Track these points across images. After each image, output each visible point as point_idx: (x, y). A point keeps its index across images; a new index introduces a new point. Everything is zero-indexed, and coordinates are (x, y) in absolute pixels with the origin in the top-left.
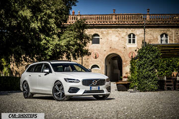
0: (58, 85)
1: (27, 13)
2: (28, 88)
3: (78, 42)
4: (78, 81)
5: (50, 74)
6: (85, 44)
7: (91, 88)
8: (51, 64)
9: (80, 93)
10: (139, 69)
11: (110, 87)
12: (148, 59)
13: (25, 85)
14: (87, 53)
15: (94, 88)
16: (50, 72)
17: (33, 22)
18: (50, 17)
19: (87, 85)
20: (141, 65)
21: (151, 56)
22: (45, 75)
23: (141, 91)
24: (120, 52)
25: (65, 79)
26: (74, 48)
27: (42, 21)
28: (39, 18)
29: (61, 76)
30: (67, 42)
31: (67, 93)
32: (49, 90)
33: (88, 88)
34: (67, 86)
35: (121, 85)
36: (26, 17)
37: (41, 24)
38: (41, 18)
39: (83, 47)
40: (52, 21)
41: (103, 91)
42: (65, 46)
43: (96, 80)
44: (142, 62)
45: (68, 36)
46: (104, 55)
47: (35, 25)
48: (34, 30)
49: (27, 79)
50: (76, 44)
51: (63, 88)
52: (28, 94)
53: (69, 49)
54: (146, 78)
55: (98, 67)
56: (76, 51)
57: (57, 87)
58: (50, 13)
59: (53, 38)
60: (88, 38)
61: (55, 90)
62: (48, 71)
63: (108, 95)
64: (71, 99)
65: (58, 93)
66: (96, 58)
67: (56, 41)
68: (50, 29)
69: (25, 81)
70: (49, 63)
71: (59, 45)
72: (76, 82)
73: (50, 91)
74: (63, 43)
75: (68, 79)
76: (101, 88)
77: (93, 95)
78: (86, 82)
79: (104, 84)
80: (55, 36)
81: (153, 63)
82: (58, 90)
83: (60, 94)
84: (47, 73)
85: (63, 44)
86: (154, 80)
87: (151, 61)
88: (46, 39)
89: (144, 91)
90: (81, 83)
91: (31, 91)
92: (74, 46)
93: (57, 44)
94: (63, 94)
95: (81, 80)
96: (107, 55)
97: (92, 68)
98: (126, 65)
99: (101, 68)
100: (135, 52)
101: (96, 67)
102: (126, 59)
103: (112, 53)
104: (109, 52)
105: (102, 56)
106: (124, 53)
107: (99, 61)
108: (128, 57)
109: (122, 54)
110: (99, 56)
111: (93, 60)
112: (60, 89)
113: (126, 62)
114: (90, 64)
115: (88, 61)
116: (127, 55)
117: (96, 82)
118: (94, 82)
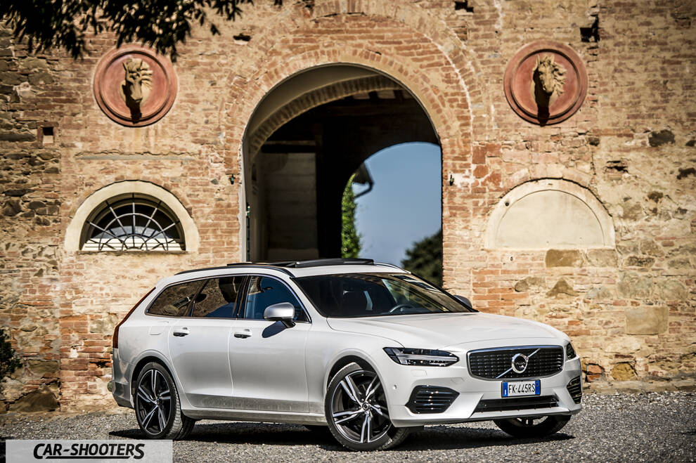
7: (504, 387)
9: (461, 410)
11: (578, 381)
15: (519, 388)
19: (489, 375)
22: (267, 333)
24: (415, 46)
25: (390, 352)
29: (365, 336)
31: (400, 413)
33: (493, 389)
34: (400, 382)
43: (526, 351)
46: (240, 86)
51: (379, 393)
57: (349, 386)
65: (353, 414)
66: (136, 117)
75: (407, 351)
78: (486, 363)
79: (557, 369)
82: (354, 397)
83: (361, 418)
84: (285, 323)
96: (265, 89)
97: (89, 233)
98: (478, 191)
99: (203, 231)
100: (581, 54)
101: (141, 222)
102: (480, 129)
103: (324, 61)
104: (295, 49)
105: (205, 93)
106: (457, 57)
107: (174, 154)
108: (504, 105)
109: (436, 77)
110: (179, 96)
111: (105, 144)
112: (362, 397)
113: (480, 156)
114: (72, 188)
115: (47, 157)
116: (496, 90)
117: (526, 358)
118: (516, 360)
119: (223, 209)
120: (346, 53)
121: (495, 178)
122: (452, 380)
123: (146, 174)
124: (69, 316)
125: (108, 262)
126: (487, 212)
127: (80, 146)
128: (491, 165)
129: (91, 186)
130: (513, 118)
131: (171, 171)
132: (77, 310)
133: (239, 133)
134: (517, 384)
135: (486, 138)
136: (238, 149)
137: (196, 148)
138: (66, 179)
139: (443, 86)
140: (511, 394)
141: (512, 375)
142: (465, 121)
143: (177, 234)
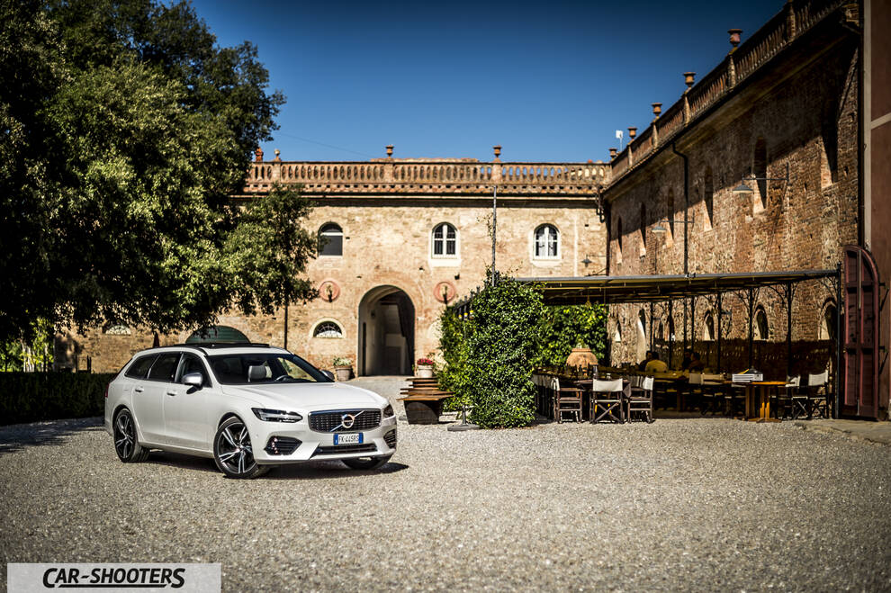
0: (232, 426)
1: (118, 169)
2: (131, 430)
3: (279, 258)
4: (296, 417)
5: (205, 389)
6: (300, 262)
7: (336, 438)
8: (207, 357)
9: (303, 454)
10: (476, 356)
11: (394, 431)
12: (505, 325)
13: (123, 420)
14: (307, 292)
15: (348, 439)
16: (206, 382)
17: (136, 197)
18: (188, 180)
19: (325, 429)
20: (481, 346)
21: (514, 318)
22: (189, 392)
23: (481, 428)
24: (408, 280)
25: (256, 411)
26: (265, 279)
27: (166, 192)
28: (156, 184)
29: (241, 399)
30: (245, 259)
31: (261, 455)
32: (202, 440)
33: (327, 439)
34: (260, 433)
35: (418, 405)
36: (113, 181)
37: (162, 202)
38: (163, 187)
39: (295, 273)
40: (196, 192)
41: (372, 447)
42: (239, 274)
43: (353, 412)
44: (485, 336)
45: (247, 241)
46: (358, 291)
47: (143, 208)
48: (139, 223)
49: (128, 399)
50: (273, 263)
51: (247, 438)
52: (131, 448)
53: (250, 281)
54: (499, 385)
55: (337, 329)
56: (272, 285)
57: (228, 435)
58: (189, 168)
59: (201, 250)
60: (309, 244)
61: (221, 444)
62: (196, 379)
63: (389, 457)
64: (273, 472)
65: (233, 454)
66: (331, 301)
67: (211, 260)
68: (190, 220)
69: (122, 407)
70: (201, 355)
71: (219, 270)
72: (290, 421)
73: (207, 445)
74: (232, 264)
75: (265, 411)
76: (370, 436)
77: (344, 460)
78: (323, 421)
79: (376, 425)
80: (206, 244)
81: (520, 340)
82: (232, 442)
83: (238, 456)
84: (196, 388)
85: (231, 269)
86: (524, 394)
87: (515, 332)
88: (176, 253)
89: (492, 427)
90: (304, 424)
91: (142, 439)
92: (265, 271)
93: (212, 269)
94: (249, 455)
95: (305, 413)
96: (365, 292)
97: (317, 332)
98: (425, 322)
99: (347, 332)
100: (455, 282)
101: (331, 329)
102: (426, 304)
103: (382, 284)
104: (374, 281)
105: (349, 293)
106: (420, 284)
107: (339, 310)
108: (433, 297)
109: (413, 289)
110: (341, 294)
111: (321, 307)
112: (237, 442)
113: (426, 312)
114: (311, 320)
115: (305, 311)
116: (430, 293)
117: (353, 418)
118: (346, 419)
119: (353, 326)
120: (388, 282)
121: (430, 318)
122: (298, 432)
123: (333, 316)
124: (310, 355)
125: (321, 340)
126: (428, 327)
127: (313, 308)
128: (429, 313)
129: (317, 319)
130: (435, 301)
131: (338, 315)
132: (312, 353)
133: (358, 305)
134: (345, 436)
135: (427, 307)
136: (357, 309)
137: (345, 308)
138: (310, 317)
139: (415, 292)
140: (340, 442)
141: (342, 429)
142: (422, 302)
143: (340, 332)
